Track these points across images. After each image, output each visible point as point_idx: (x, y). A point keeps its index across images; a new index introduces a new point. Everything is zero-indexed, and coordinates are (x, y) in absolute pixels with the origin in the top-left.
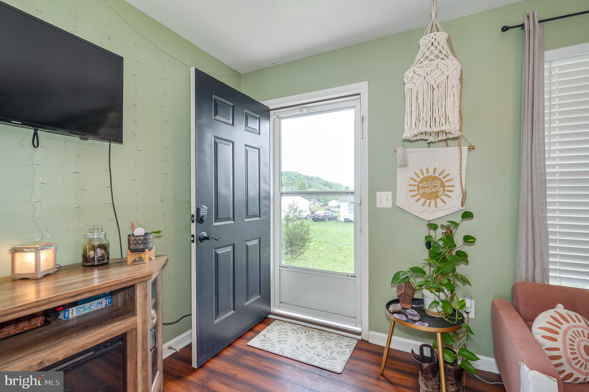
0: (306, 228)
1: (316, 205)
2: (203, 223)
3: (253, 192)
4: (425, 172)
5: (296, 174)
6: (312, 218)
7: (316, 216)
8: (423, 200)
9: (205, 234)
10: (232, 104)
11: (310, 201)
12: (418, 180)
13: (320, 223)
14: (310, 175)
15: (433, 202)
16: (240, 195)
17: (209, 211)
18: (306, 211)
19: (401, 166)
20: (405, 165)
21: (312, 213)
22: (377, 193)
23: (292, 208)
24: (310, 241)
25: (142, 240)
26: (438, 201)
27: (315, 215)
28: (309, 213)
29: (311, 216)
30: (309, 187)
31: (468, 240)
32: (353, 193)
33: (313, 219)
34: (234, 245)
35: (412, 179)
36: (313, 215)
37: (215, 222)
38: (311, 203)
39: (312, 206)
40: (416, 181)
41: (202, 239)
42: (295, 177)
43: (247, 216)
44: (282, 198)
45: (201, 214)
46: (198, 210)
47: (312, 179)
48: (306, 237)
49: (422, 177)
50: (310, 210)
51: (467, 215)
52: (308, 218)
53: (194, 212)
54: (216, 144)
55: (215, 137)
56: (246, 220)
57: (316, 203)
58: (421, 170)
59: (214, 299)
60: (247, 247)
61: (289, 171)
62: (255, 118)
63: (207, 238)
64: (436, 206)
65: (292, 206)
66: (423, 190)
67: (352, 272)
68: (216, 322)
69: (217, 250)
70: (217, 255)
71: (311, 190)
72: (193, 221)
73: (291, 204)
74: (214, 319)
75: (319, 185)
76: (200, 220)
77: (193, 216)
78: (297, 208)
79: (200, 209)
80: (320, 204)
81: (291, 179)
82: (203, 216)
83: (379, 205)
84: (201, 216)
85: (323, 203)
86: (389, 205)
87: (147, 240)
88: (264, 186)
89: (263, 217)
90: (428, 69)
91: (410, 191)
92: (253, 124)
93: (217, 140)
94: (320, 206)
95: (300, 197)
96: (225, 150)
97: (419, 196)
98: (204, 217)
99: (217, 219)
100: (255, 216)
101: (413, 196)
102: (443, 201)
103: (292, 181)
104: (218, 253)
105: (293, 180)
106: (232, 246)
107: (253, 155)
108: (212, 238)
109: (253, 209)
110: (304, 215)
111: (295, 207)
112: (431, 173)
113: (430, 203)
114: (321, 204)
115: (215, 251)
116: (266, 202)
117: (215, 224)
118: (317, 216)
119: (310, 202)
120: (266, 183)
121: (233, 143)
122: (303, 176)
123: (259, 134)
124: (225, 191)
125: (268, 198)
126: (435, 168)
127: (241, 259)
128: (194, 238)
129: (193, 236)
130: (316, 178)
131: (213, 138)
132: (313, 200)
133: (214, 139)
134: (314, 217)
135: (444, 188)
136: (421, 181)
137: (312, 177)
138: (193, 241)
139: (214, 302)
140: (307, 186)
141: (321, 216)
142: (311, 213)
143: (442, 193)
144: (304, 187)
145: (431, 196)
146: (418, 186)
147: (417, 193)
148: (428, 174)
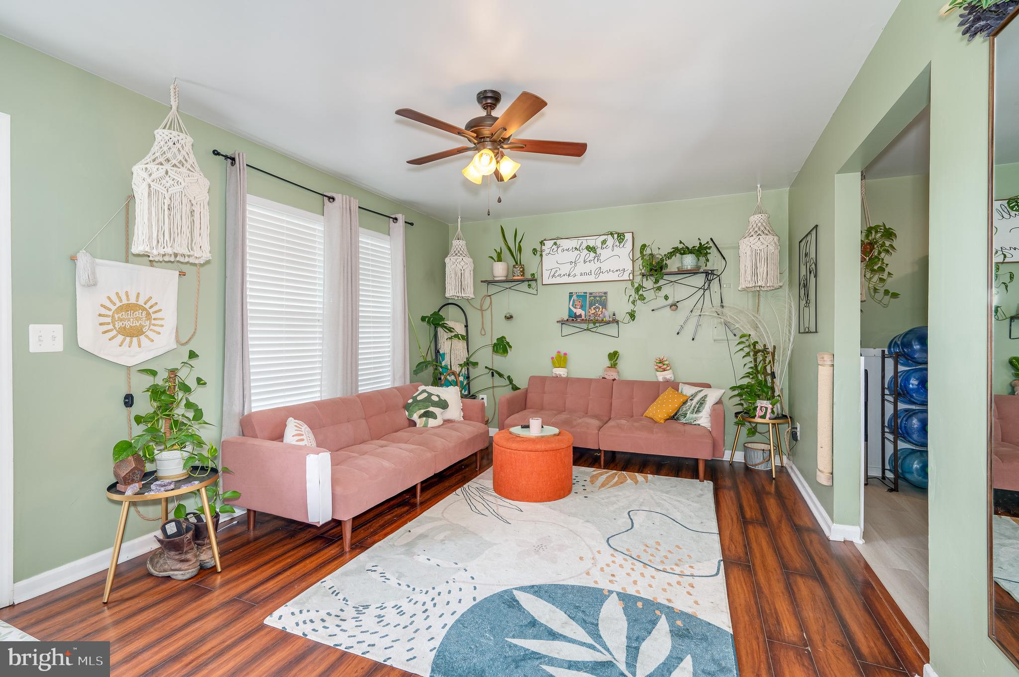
4: (124, 298)
8: (120, 338)
12: (114, 308)
15: (135, 339)
19: (84, 286)
20: (94, 283)
22: (31, 326)
26: (143, 339)
35: (103, 306)
49: (118, 304)
58: (117, 293)
64: (140, 346)
66: (121, 324)
83: (34, 348)
86: (58, 346)
91: (101, 324)
97: (114, 332)
101: (104, 332)
102: (149, 339)
112: (133, 300)
113: (131, 341)
126: (139, 294)
135: (150, 322)
143: (147, 327)
145: (135, 333)
146: (113, 317)
147: (110, 327)
148: (128, 299)
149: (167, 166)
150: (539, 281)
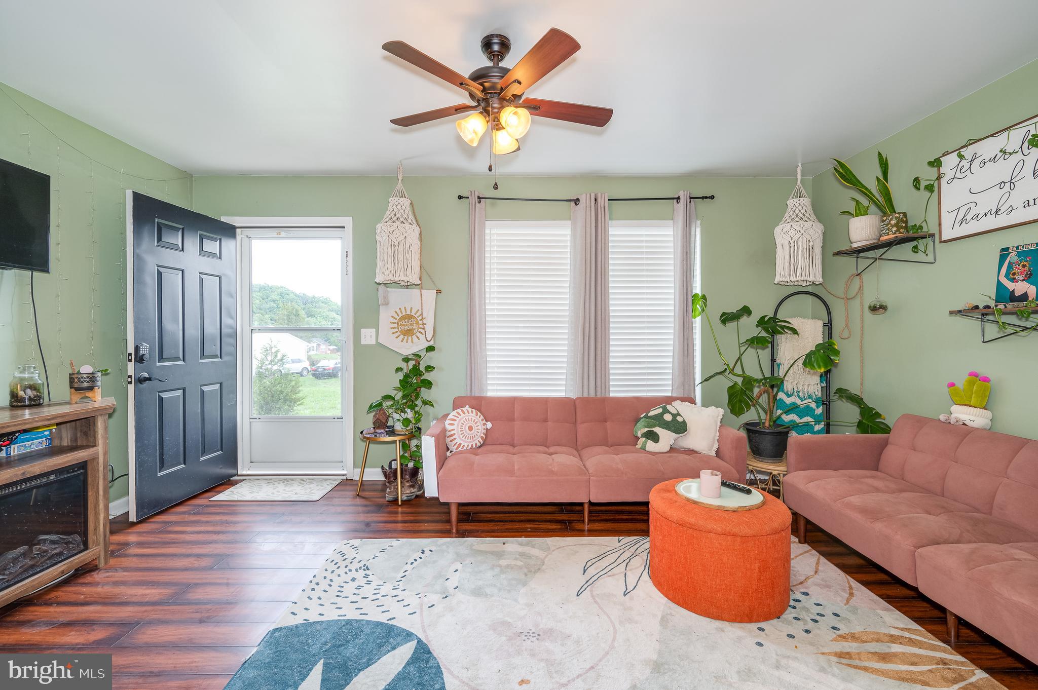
0: (293, 383)
1: (322, 349)
2: (143, 363)
3: (211, 329)
4: (403, 311)
5: (280, 290)
6: (313, 372)
7: (320, 370)
8: (402, 336)
9: (146, 375)
10: (181, 227)
11: (309, 342)
12: (398, 318)
13: (326, 381)
14: (310, 294)
15: (410, 338)
16: (193, 332)
17: (151, 349)
18: (300, 361)
19: (383, 305)
20: (386, 304)
21: (313, 363)
22: (362, 330)
23: (269, 352)
24: (301, 402)
25: (91, 378)
26: (414, 337)
27: (318, 367)
28: (306, 364)
29: (310, 370)
30: (310, 315)
31: (429, 368)
32: (340, 330)
33: (314, 375)
34: (184, 390)
35: (392, 317)
36: (313, 368)
37: (158, 362)
38: (311, 345)
39: (312, 353)
40: (396, 319)
41: (141, 381)
42: (279, 296)
43: (203, 356)
44: (253, 335)
45: (141, 352)
46: (137, 349)
47: (314, 301)
48: (294, 397)
49: (401, 315)
50: (309, 358)
51: (430, 349)
52: (305, 373)
53: (131, 350)
54: (160, 274)
55: (158, 266)
56: (201, 361)
57: (323, 347)
58: (400, 308)
59: (158, 449)
60: (203, 392)
61: (265, 284)
62: (215, 240)
63: (149, 379)
64: (412, 342)
65: (268, 349)
66: (402, 328)
67: (339, 415)
68: (160, 474)
69: (160, 394)
70: (161, 400)
71: (312, 323)
72: (130, 361)
73: (267, 345)
74: (158, 470)
75: (328, 313)
76: (140, 359)
77: (130, 354)
78: (277, 351)
79: (140, 347)
80: (329, 347)
81: (269, 299)
82: (143, 355)
83: (363, 342)
84: (140, 354)
85: (336, 346)
86: (374, 342)
87: (96, 378)
88: (227, 320)
89: (225, 358)
90: (391, 229)
91: (392, 328)
92: (211, 246)
93: (161, 269)
94: (329, 352)
95: (289, 334)
96: (172, 281)
97: (398, 333)
98: (145, 356)
99: (161, 358)
100: (215, 356)
101: (393, 333)
102: (418, 338)
103: (272, 304)
104: (163, 397)
105: (274, 301)
106: (182, 390)
107: (211, 284)
108: (156, 379)
109: (212, 348)
110: (296, 368)
111: (274, 350)
112: (408, 312)
113: (407, 339)
114: (332, 347)
115: (159, 395)
116: (232, 341)
117: (158, 364)
118: (322, 370)
119: (308, 344)
120: (231, 317)
121: (182, 271)
122: (296, 295)
123: (220, 258)
124: (172, 327)
125: (234, 335)
126: (411, 308)
127: (194, 407)
128: (132, 378)
129: (130, 377)
130: (321, 299)
131: (156, 267)
132: (315, 340)
133: (157, 269)
134: (316, 370)
135: (418, 326)
136: (400, 320)
137: (314, 298)
138: (130, 383)
139: (158, 452)
140: (302, 313)
141: (329, 369)
142: (310, 365)
143: (417, 330)
144: (297, 315)
145: (409, 333)
146: (398, 324)
147: (397, 330)
148: (406, 312)
149: (398, 223)
150: (937, 237)
